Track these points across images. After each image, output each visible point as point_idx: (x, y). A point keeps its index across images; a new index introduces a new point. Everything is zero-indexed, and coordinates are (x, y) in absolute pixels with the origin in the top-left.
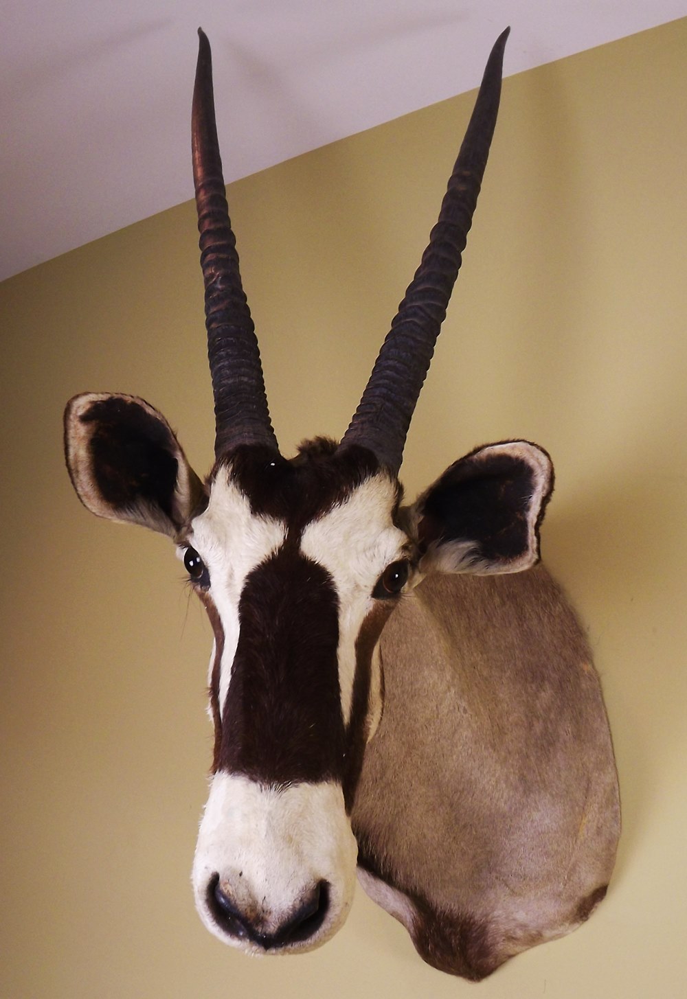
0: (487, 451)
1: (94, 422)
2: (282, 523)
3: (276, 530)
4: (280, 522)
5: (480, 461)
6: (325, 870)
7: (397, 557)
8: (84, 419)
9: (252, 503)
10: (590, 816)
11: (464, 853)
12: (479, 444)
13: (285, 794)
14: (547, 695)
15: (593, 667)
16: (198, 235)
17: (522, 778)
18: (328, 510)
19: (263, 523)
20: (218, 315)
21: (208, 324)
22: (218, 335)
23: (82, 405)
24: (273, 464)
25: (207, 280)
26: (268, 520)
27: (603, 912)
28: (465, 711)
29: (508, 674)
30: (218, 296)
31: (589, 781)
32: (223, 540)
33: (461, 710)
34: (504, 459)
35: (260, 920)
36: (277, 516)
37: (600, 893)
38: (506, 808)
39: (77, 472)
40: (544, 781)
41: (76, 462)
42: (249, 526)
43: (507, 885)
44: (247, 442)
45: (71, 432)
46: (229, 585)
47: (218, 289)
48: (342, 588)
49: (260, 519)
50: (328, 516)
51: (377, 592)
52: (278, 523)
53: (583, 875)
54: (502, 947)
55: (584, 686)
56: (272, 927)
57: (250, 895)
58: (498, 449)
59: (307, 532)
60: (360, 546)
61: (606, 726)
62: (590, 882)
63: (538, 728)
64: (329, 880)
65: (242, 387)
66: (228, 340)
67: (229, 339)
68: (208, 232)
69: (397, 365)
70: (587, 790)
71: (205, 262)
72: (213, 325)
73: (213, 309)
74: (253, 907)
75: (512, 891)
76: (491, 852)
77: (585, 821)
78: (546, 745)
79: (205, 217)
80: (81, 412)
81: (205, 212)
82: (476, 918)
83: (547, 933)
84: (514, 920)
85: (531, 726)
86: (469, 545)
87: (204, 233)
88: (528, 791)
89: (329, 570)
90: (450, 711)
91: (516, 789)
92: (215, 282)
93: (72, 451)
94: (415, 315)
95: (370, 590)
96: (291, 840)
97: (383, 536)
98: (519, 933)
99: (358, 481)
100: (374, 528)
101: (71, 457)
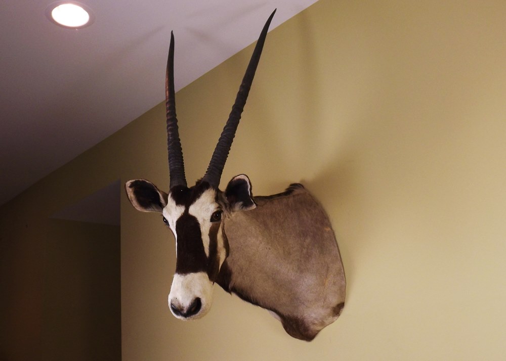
0: (236, 178)
1: (133, 188)
2: (184, 206)
3: (182, 208)
5: (235, 181)
6: (198, 295)
7: (215, 211)
8: (130, 187)
9: (176, 202)
10: (329, 279)
11: (285, 295)
12: (233, 176)
13: (186, 277)
14: (308, 240)
15: (331, 229)
17: (299, 268)
20: (170, 147)
22: (170, 154)
23: (128, 183)
26: (180, 206)
27: (345, 311)
28: (269, 249)
29: (293, 235)
30: (170, 141)
31: (328, 267)
32: (170, 213)
33: (268, 249)
34: (240, 180)
35: (182, 309)
36: (182, 205)
37: (341, 306)
38: (294, 278)
39: (132, 201)
40: (307, 269)
41: (131, 198)
42: (176, 208)
43: (304, 304)
44: (176, 185)
45: (128, 191)
46: (173, 225)
47: (170, 139)
48: (200, 221)
49: (178, 206)
50: (195, 203)
51: (212, 220)
53: (330, 299)
54: (313, 328)
55: (326, 236)
56: (185, 312)
57: (179, 303)
58: (238, 177)
59: (190, 208)
60: (204, 209)
61: (337, 248)
62: (334, 301)
63: (305, 251)
64: (200, 297)
65: (176, 169)
68: (168, 119)
70: (328, 270)
71: (168, 129)
72: (169, 150)
73: (169, 145)
74: (180, 306)
75: (307, 306)
76: (294, 294)
77: (327, 280)
78: (308, 257)
79: (168, 114)
80: (129, 185)
81: (168, 112)
82: (299, 317)
83: (326, 322)
84: (312, 317)
85: (302, 251)
86: (241, 203)
88: (302, 272)
89: (196, 217)
90: (262, 250)
91: (297, 272)
92: (169, 137)
93: (129, 196)
95: (209, 220)
96: (188, 287)
97: (210, 206)
98: (316, 322)
99: (203, 192)
100: (208, 204)
101: (129, 197)
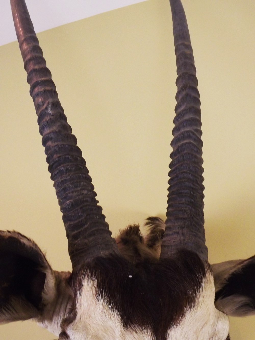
2: (149, 330)
3: (145, 338)
4: (147, 330)
9: (122, 317)
16: (29, 86)
18: (182, 314)
19: (134, 333)
20: (52, 135)
21: (44, 142)
22: (56, 152)
24: (130, 276)
25: (38, 107)
26: (137, 329)
30: (51, 119)
36: (143, 324)
47: (50, 114)
49: (131, 331)
50: (183, 319)
52: (146, 331)
59: (170, 336)
65: (85, 199)
66: (65, 158)
67: (66, 156)
68: (34, 70)
69: (191, 177)
71: (34, 93)
72: (49, 143)
73: (47, 131)
79: (30, 60)
81: (29, 57)
87: (31, 71)
92: (46, 109)
94: (189, 137)
